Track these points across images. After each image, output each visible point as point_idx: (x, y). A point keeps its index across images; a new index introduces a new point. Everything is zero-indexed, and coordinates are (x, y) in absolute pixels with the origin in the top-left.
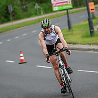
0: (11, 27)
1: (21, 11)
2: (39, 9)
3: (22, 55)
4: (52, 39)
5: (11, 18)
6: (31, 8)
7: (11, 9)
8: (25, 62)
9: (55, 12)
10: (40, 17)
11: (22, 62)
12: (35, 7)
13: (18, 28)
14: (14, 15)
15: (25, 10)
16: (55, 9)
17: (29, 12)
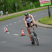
0: (17, 15)
1: (22, 6)
2: (32, 5)
3: (22, 31)
4: (29, 20)
5: (17, 10)
6: (28, 5)
7: (16, 5)
8: (24, 35)
9: (41, 7)
10: (33, 10)
11: (23, 35)
12: (30, 4)
13: (21, 16)
14: (18, 9)
15: (25, 6)
16: (41, 5)
17: (27, 7)
